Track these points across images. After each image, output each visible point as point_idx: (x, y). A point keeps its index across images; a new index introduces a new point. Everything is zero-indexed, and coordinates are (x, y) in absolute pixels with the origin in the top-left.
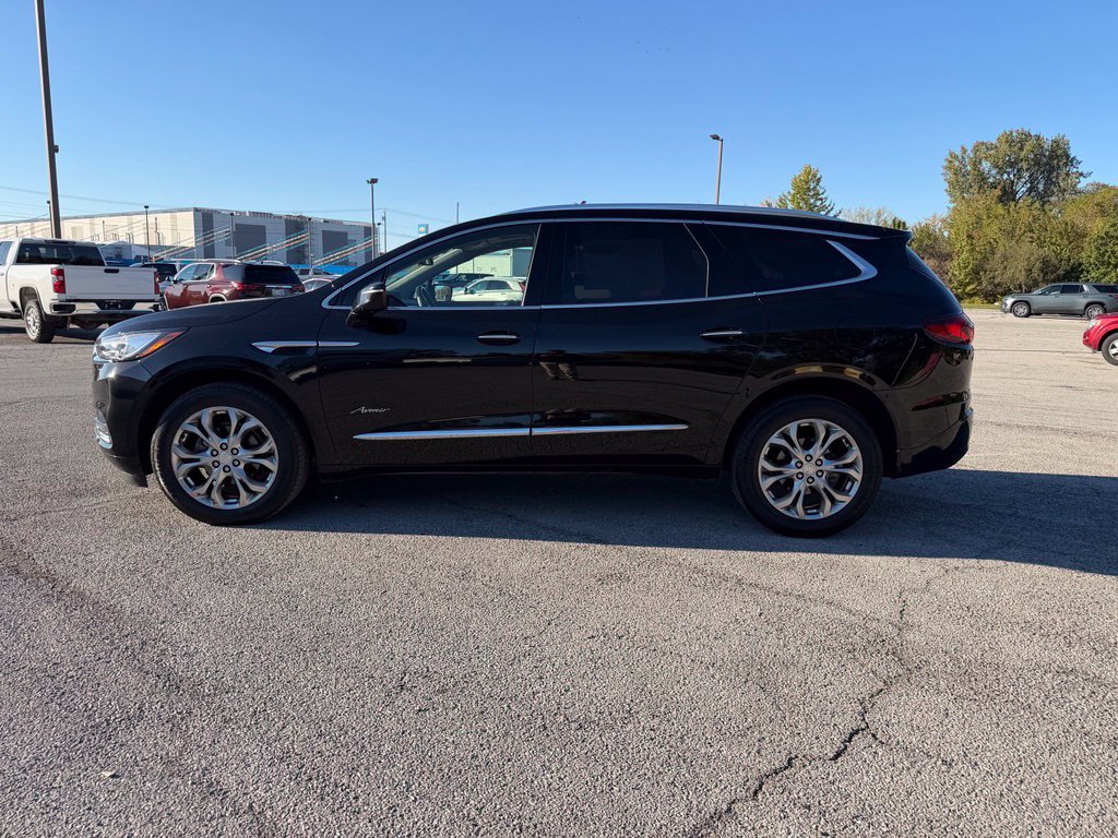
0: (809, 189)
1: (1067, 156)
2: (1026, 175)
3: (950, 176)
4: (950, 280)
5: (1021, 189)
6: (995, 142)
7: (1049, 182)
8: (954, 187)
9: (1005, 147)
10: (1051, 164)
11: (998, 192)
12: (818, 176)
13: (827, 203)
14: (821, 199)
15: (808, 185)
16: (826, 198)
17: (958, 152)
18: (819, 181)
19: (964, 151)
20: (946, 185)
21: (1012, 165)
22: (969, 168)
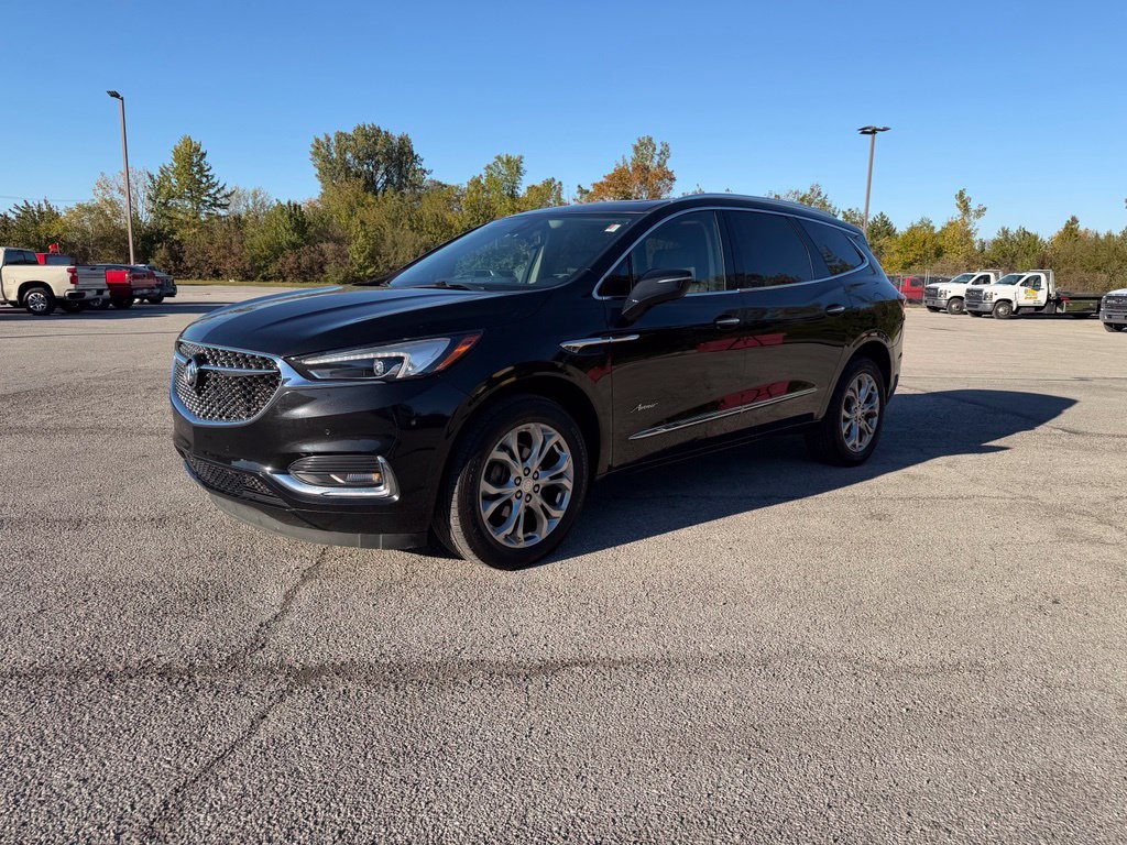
0: (191, 165)
1: (412, 153)
2: (382, 167)
3: (318, 162)
4: (351, 264)
5: (380, 181)
6: (352, 133)
7: (401, 176)
8: (324, 174)
9: (360, 139)
10: (400, 158)
11: (362, 181)
12: (202, 150)
13: (215, 180)
14: (207, 176)
15: (191, 161)
16: (213, 177)
17: (323, 139)
18: (204, 155)
19: (329, 140)
20: (317, 171)
21: (370, 157)
22: (335, 155)
